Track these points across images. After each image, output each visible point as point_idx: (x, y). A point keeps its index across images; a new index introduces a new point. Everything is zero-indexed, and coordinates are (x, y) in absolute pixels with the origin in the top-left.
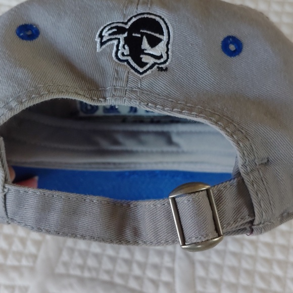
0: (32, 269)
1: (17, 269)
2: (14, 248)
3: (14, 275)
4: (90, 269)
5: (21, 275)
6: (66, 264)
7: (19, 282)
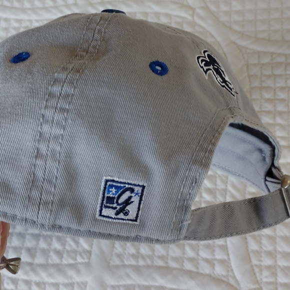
0: (88, 265)
1: (73, 266)
2: (68, 248)
3: (71, 273)
4: (143, 257)
5: (78, 272)
6: (119, 256)
7: (77, 279)
